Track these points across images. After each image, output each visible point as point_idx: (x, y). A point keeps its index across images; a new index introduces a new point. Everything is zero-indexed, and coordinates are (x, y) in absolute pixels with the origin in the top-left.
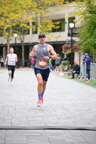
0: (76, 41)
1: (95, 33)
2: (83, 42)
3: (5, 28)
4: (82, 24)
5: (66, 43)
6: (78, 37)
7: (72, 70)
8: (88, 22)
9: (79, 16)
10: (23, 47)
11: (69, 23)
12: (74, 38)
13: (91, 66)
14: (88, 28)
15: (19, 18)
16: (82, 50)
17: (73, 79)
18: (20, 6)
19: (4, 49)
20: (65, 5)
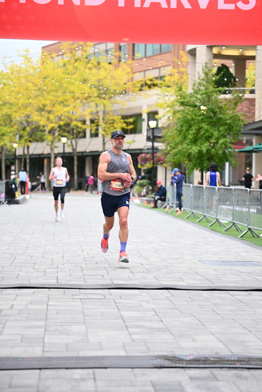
0: (159, 148)
1: (189, 136)
2: (171, 150)
3: (47, 129)
4: (168, 122)
5: (143, 151)
6: (163, 142)
7: (153, 195)
8: (179, 119)
9: (164, 109)
10: (75, 158)
11: (148, 121)
12: (156, 144)
13: (184, 188)
14: (179, 128)
15: (69, 112)
16: (170, 164)
17: (155, 209)
18: (71, 95)
19: (46, 161)
20: (141, 92)
